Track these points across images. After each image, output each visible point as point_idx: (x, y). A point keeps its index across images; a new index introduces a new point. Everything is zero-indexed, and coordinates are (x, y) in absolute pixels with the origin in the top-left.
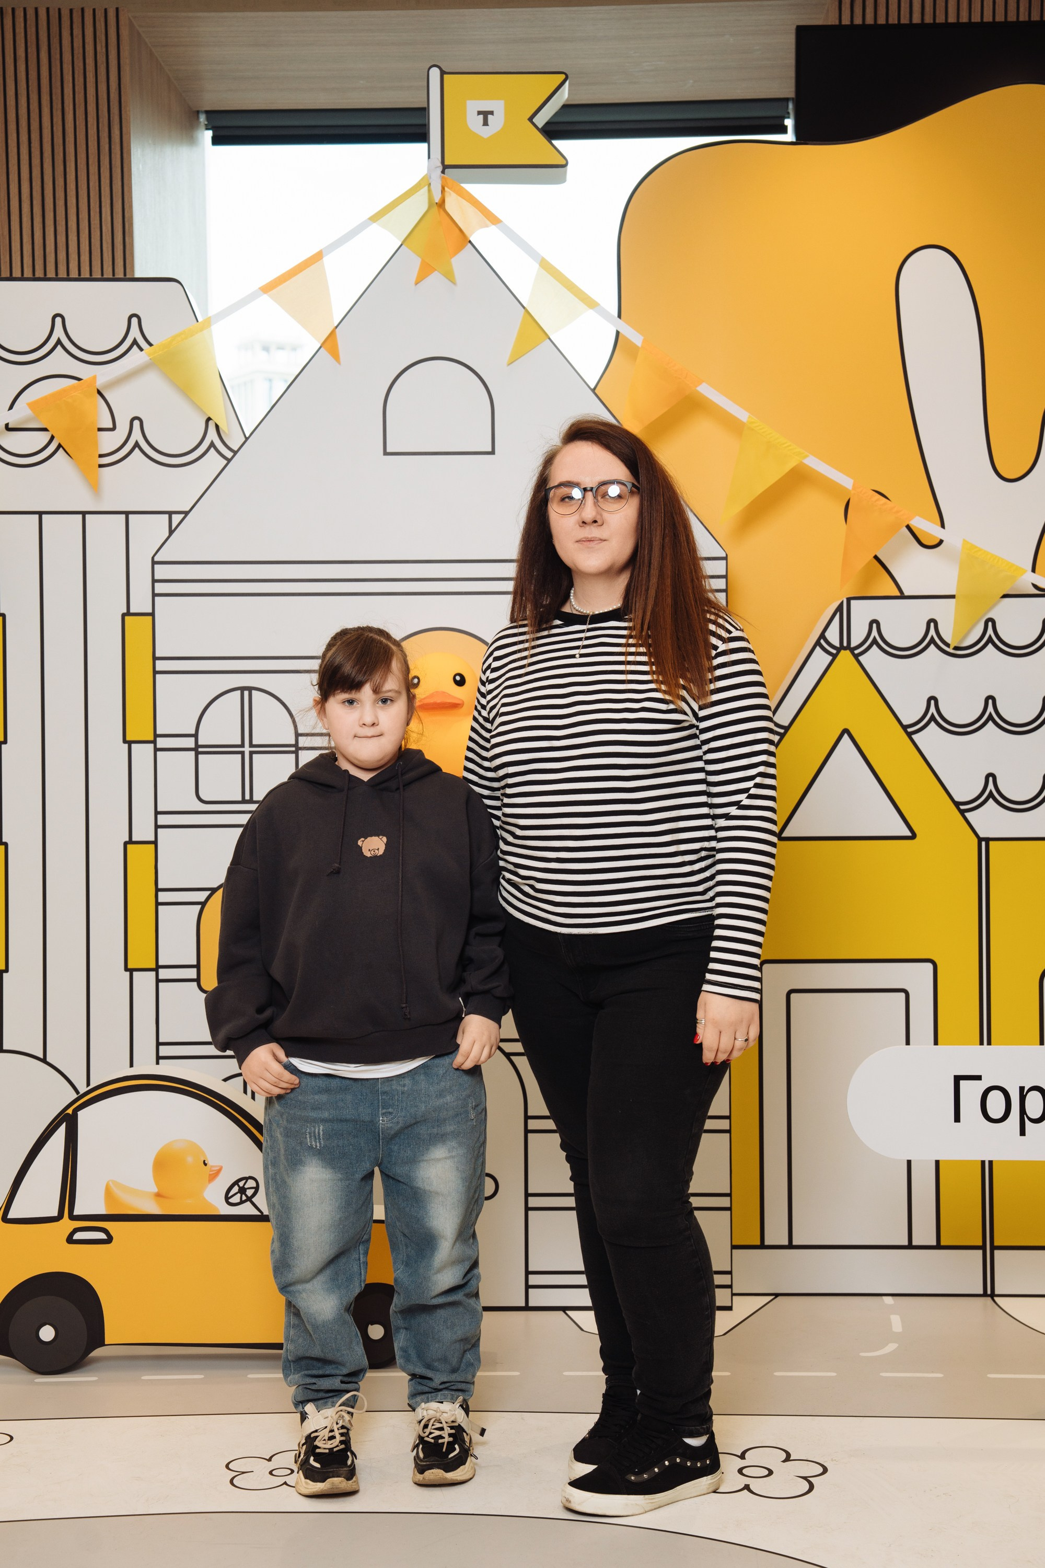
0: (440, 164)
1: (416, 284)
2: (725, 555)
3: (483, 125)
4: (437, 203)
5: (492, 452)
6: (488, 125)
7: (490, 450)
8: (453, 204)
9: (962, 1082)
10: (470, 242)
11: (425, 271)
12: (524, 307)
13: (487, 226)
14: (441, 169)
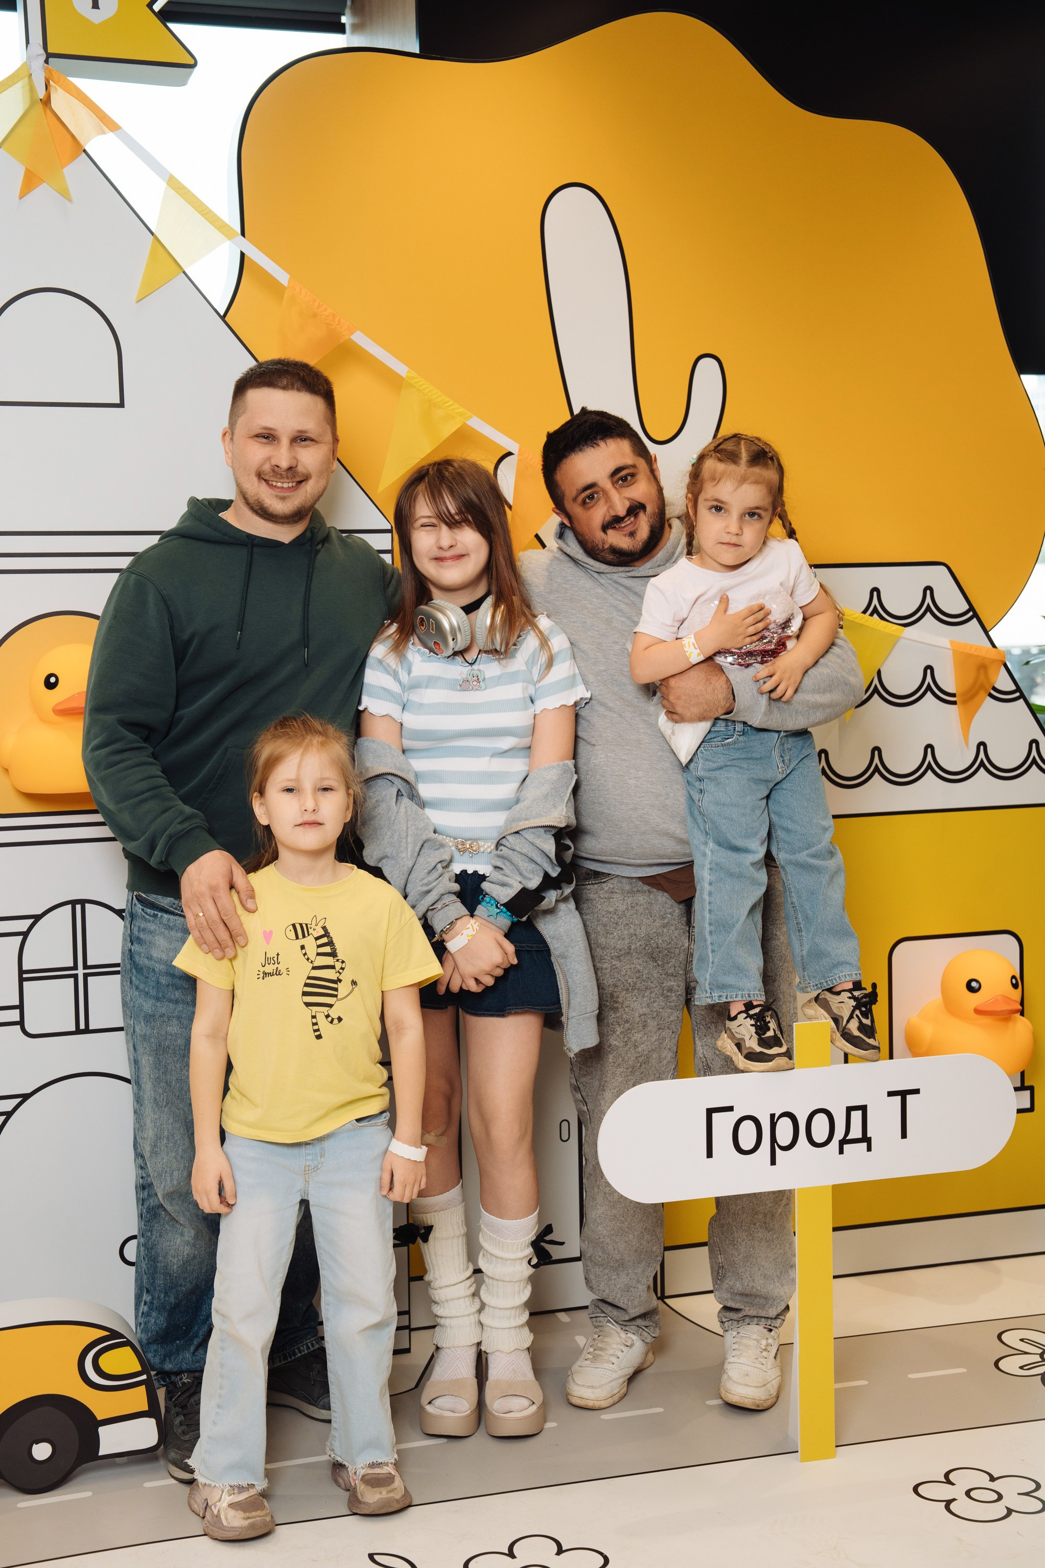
0: (42, 52)
1: (21, 198)
2: (390, 528)
3: (93, 7)
4: (41, 100)
5: (121, 405)
6: (99, 9)
7: (118, 401)
8: (60, 101)
9: (714, 1115)
10: (85, 151)
11: (30, 182)
12: (152, 233)
13: (105, 134)
14: (44, 57)
